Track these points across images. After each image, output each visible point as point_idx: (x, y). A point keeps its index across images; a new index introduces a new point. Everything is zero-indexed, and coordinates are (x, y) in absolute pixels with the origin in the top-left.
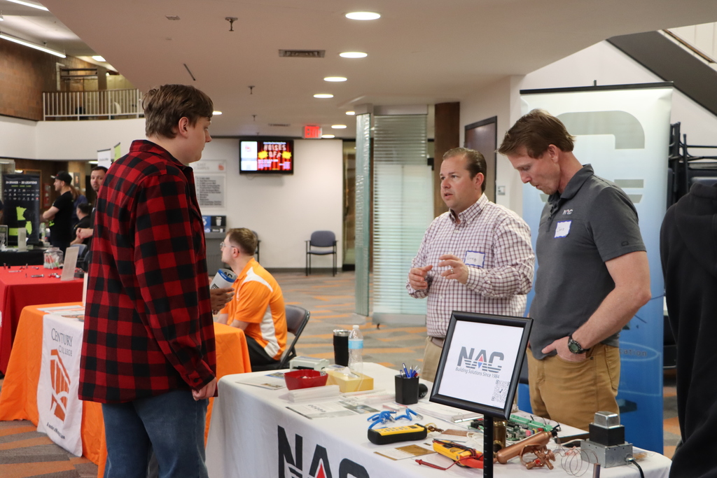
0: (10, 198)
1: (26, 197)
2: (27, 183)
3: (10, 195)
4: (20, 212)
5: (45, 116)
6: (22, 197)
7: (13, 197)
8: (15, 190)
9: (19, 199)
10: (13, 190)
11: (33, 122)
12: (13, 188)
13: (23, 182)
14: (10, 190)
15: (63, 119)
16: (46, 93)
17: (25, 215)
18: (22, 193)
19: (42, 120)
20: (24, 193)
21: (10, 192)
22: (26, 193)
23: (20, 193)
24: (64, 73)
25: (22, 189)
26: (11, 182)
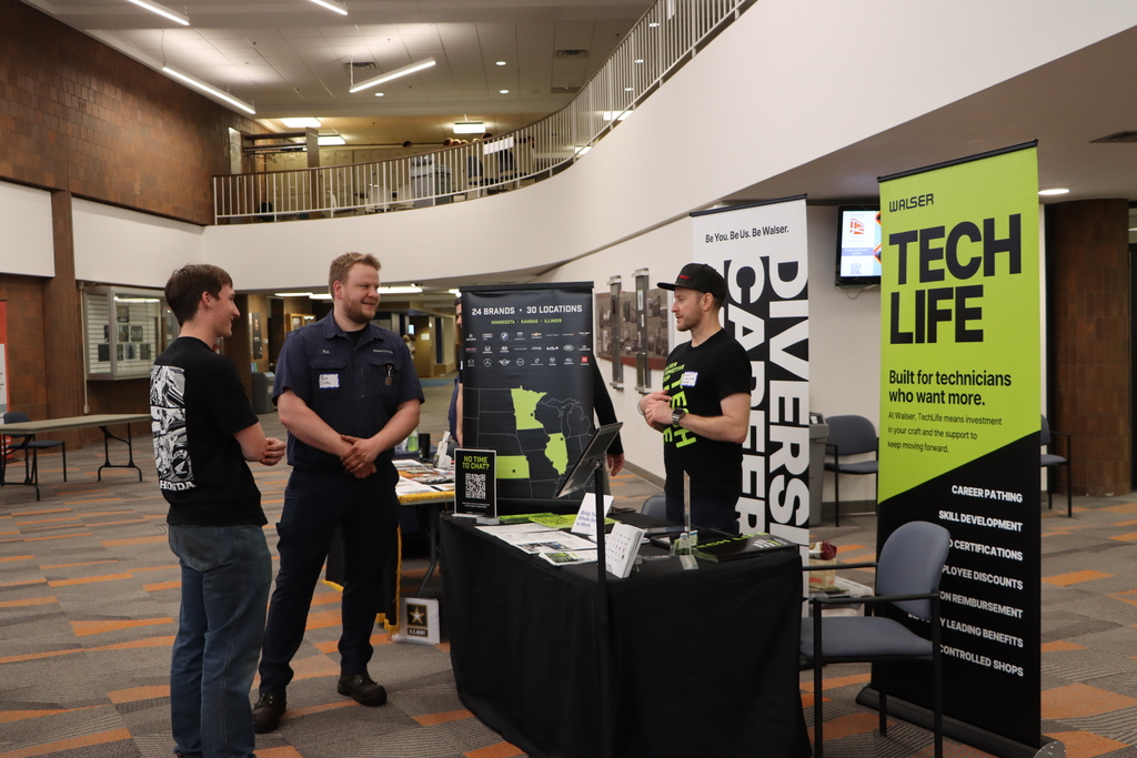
0: (488, 362)
1: (545, 356)
2: (548, 309)
3: (488, 350)
4: (525, 405)
5: (216, 216)
6: (530, 356)
7: (497, 356)
8: (504, 336)
9: (520, 362)
10: (497, 336)
11: (199, 227)
12: (498, 330)
13: (531, 310)
14: (487, 336)
15: (247, 221)
16: (219, 177)
17: (540, 413)
18: (531, 342)
19: (213, 224)
20: (537, 342)
21: (488, 343)
22: (543, 342)
23: (521, 344)
24: (248, 144)
25: (530, 329)
26: (487, 311)
